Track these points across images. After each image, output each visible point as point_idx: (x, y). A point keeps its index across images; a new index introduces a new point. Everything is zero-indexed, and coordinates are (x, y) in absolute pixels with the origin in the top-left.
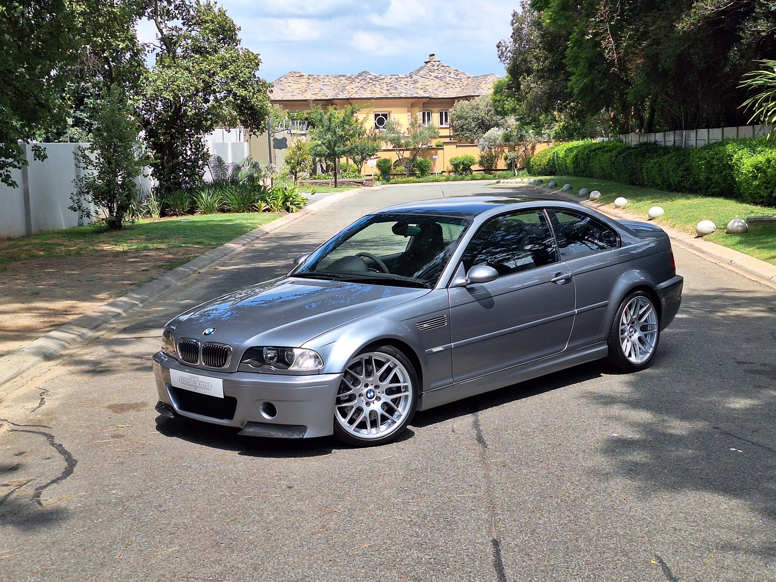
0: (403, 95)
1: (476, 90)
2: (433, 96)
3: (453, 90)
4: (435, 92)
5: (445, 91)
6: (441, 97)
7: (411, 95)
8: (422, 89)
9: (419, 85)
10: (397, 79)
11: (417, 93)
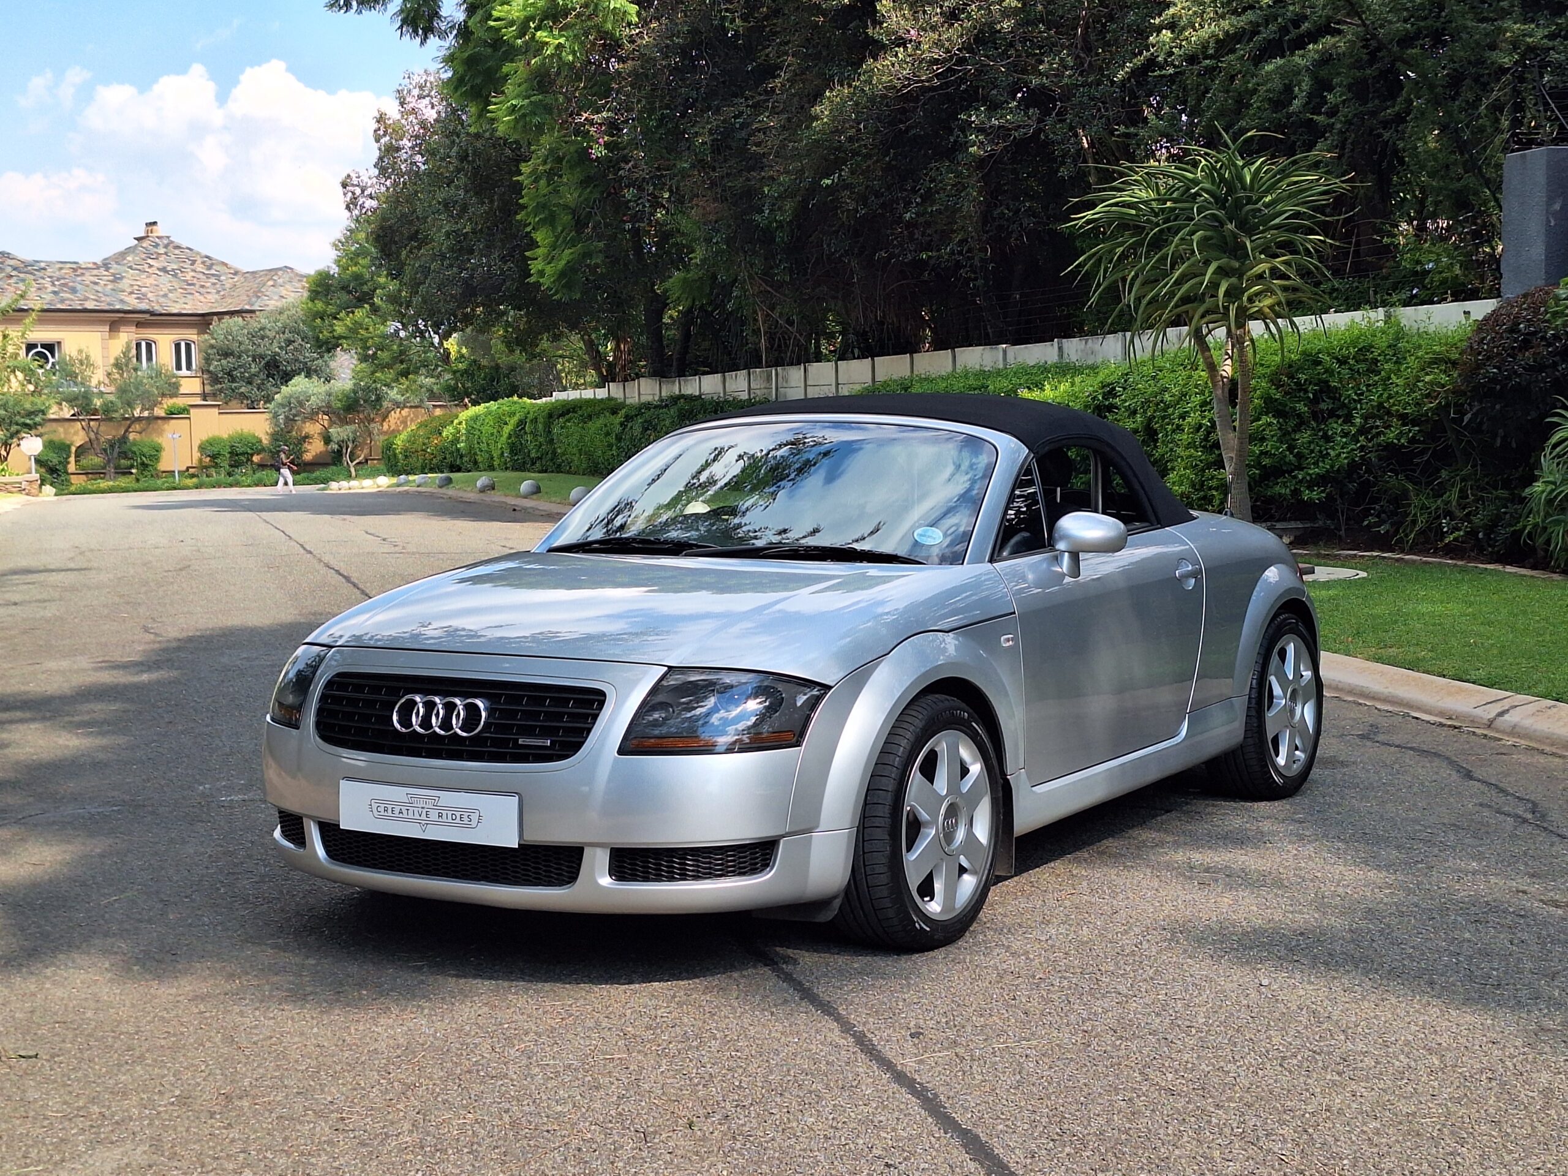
0: (90, 305)
1: (254, 299)
2: (157, 308)
3: (201, 298)
4: (162, 300)
5: (184, 300)
6: (175, 311)
7: (109, 304)
8: (132, 293)
9: (125, 284)
10: (75, 270)
11: (122, 301)
